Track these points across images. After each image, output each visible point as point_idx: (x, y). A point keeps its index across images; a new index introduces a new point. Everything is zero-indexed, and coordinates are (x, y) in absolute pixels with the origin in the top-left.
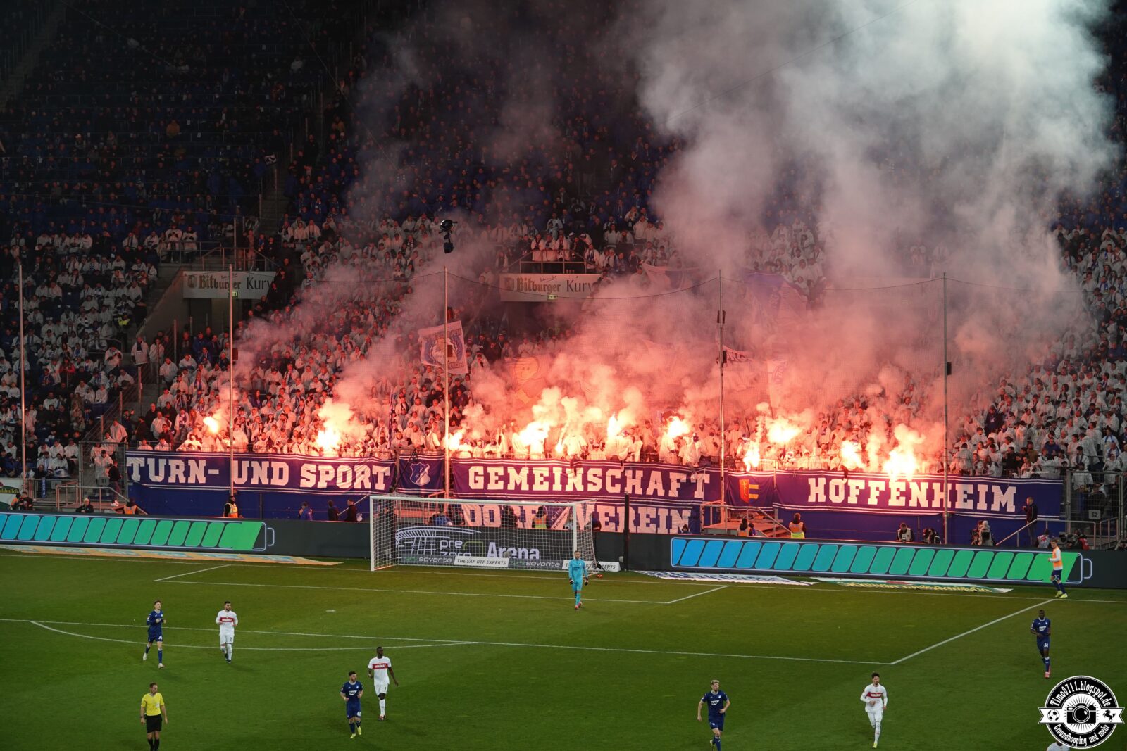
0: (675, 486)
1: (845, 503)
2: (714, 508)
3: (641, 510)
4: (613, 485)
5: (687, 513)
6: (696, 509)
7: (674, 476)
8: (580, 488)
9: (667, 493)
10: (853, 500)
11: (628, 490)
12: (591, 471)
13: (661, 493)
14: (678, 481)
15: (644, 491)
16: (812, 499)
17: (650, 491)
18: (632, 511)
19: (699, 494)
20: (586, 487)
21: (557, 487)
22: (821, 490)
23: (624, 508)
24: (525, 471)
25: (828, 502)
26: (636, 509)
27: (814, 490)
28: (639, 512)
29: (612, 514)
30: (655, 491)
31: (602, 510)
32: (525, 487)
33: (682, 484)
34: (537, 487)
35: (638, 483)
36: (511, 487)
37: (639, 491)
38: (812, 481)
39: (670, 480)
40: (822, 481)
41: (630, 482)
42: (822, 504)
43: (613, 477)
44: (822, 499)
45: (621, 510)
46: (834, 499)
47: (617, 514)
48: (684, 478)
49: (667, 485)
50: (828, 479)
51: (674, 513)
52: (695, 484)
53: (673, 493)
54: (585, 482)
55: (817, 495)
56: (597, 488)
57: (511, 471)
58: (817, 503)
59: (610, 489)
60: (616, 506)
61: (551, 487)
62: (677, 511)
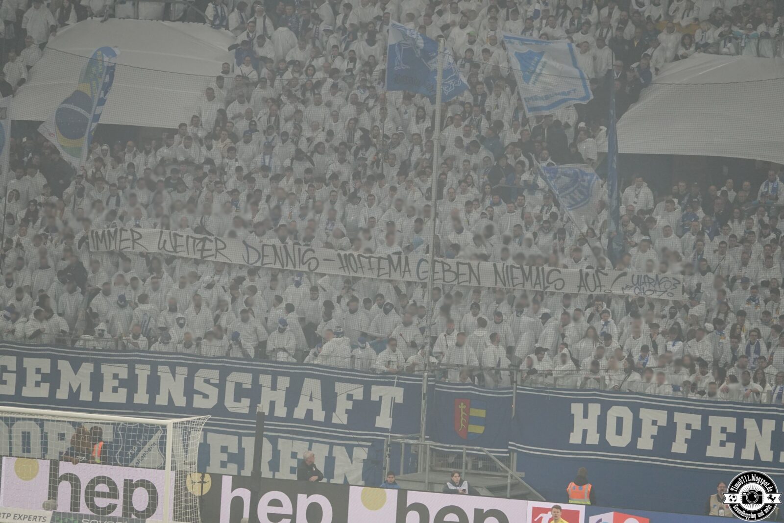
0: (343, 405)
1: (632, 447)
2: (408, 446)
3: (282, 444)
4: (237, 399)
5: (361, 454)
6: (376, 448)
7: (341, 389)
8: (180, 401)
9: (328, 417)
10: (645, 443)
11: (264, 407)
12: (202, 373)
13: (319, 415)
14: (350, 397)
15: (290, 412)
16: (575, 438)
17: (299, 413)
18: (267, 446)
19: (384, 420)
20: (190, 401)
21: (141, 397)
22: (591, 424)
23: (253, 439)
24: (87, 369)
25: (603, 445)
26: (274, 441)
27: (579, 424)
28: (280, 447)
29: (234, 449)
30: (309, 412)
31: (216, 441)
32: (86, 396)
33: (356, 403)
34: (106, 396)
35: (280, 397)
36: (62, 394)
37: (281, 411)
38: (577, 409)
39: (335, 395)
40: (595, 410)
41: (267, 396)
42: (592, 447)
43: (238, 385)
44: (593, 439)
45: (249, 444)
46: (613, 439)
47: (241, 450)
48: (358, 393)
49: (329, 404)
50: (606, 407)
51: (340, 453)
52: (378, 404)
53: (340, 417)
54: (189, 391)
55: (585, 432)
56: (210, 403)
57: (64, 366)
58: (583, 446)
59: (230, 404)
60: (240, 436)
61: (130, 397)
62: (344, 448)
